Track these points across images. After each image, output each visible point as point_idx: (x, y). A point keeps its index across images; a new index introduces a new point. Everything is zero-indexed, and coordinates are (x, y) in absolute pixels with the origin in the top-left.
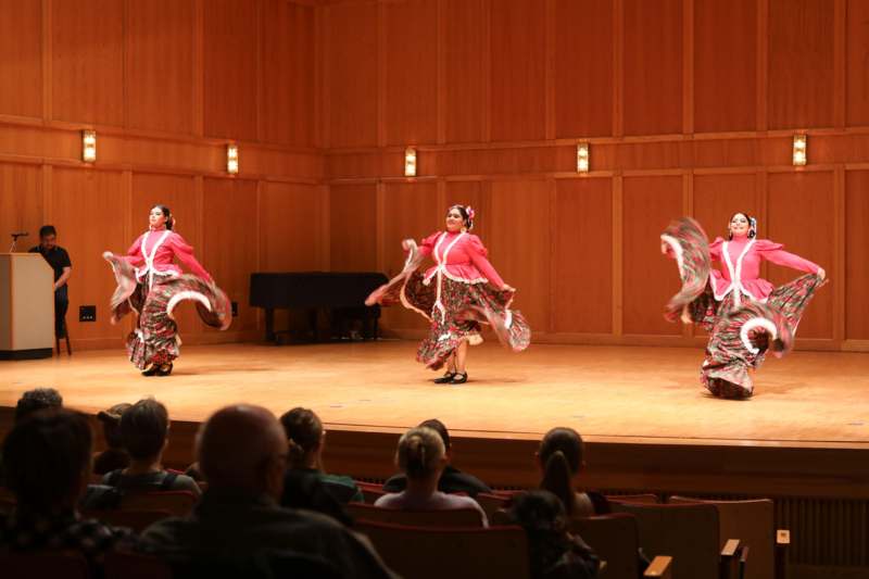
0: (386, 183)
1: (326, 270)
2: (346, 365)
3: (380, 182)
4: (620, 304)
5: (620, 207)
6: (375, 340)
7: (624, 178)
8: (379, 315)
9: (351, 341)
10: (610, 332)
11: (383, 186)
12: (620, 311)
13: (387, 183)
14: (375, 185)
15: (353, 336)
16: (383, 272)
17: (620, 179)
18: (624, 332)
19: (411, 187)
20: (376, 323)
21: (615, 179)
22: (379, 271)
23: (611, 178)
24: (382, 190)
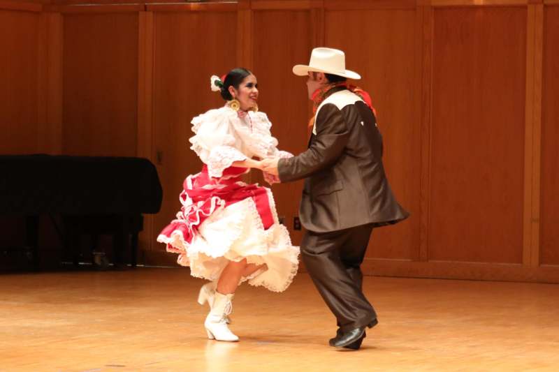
0: (154, 12)
1: (56, 151)
2: (86, 307)
3: (146, 8)
4: (537, 216)
5: (539, 56)
6: (134, 268)
7: (545, 6)
8: (141, 228)
9: (93, 268)
10: (520, 260)
11: (150, 14)
12: (536, 226)
13: (157, 11)
14: (137, 13)
15: (97, 261)
16: (149, 158)
17: (540, 8)
18: (541, 261)
19: (195, 17)
20: (135, 238)
21: (531, 9)
22: (140, 155)
23: (525, 7)
24: (148, 26)
